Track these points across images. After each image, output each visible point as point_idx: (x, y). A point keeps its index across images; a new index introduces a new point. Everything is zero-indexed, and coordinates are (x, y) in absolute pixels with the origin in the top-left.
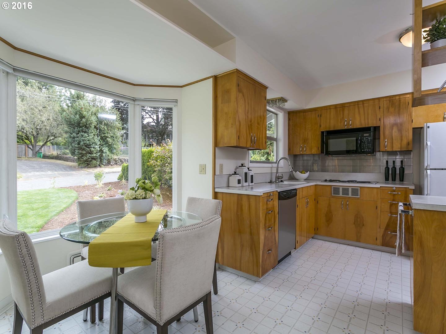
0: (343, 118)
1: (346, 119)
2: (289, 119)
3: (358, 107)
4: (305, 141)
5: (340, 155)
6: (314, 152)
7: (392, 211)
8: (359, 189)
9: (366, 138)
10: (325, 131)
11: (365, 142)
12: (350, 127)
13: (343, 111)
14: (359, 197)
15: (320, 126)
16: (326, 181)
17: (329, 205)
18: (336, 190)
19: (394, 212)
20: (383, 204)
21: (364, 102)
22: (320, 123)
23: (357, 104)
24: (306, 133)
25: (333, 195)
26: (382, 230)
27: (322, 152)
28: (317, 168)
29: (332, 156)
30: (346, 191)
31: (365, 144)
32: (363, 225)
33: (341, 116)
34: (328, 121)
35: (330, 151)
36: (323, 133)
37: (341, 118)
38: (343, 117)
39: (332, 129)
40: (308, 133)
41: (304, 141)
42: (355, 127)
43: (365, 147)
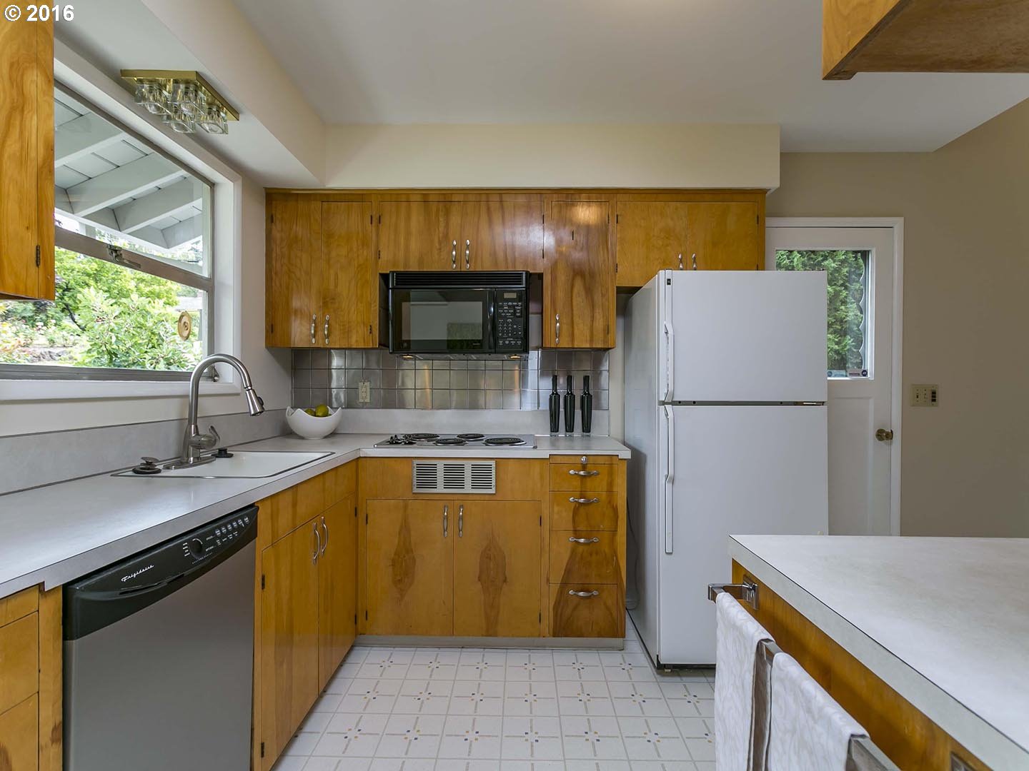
0: (446, 236)
1: (455, 243)
2: (270, 219)
3: (488, 209)
4: (327, 301)
5: (439, 356)
6: (357, 341)
7: (578, 529)
8: (494, 466)
9: (509, 306)
10: (393, 272)
11: (506, 316)
12: (467, 267)
13: (447, 213)
14: (493, 491)
15: (378, 254)
16: (394, 441)
17: (405, 528)
18: (426, 472)
19: (585, 529)
20: (556, 509)
21: (505, 197)
22: (377, 246)
23: (484, 198)
24: (332, 272)
25: (416, 490)
26: (555, 588)
27: (383, 344)
28: (368, 397)
29: (415, 359)
30: (454, 475)
31: (508, 323)
32: (505, 581)
33: (441, 229)
34: (402, 241)
35: (409, 342)
36: (385, 277)
37: (441, 235)
38: (447, 234)
39: (414, 267)
40: (336, 275)
41: (325, 304)
42: (479, 269)
43: (508, 331)
